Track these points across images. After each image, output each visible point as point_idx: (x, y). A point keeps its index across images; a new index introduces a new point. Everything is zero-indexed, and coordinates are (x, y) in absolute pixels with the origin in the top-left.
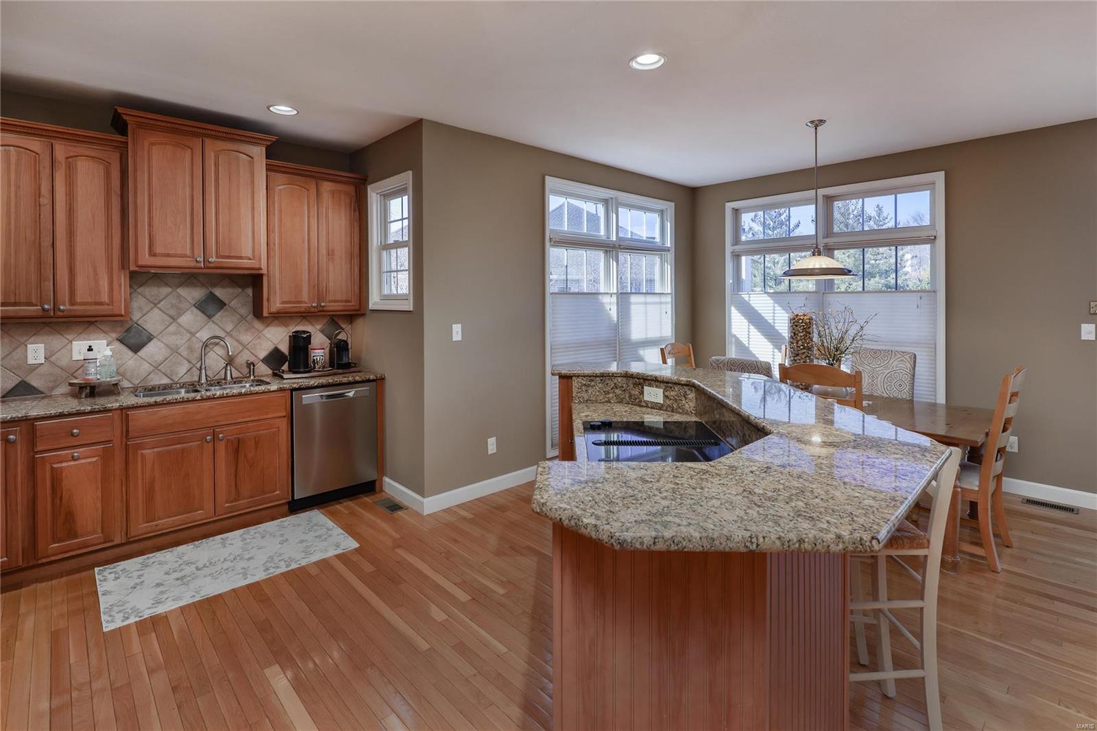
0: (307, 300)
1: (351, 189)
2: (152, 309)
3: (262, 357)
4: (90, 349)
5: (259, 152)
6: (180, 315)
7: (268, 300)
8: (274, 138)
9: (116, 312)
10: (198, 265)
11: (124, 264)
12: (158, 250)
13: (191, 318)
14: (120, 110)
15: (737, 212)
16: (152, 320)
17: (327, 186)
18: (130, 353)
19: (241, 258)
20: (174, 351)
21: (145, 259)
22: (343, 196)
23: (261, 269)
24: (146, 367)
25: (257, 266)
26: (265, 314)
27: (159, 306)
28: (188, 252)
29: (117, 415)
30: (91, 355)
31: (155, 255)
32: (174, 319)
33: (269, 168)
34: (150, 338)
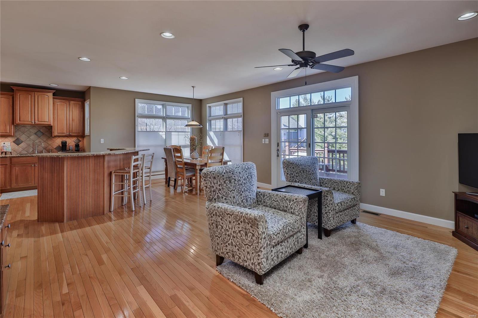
0: (66, 132)
1: (80, 103)
2: (23, 135)
3: (55, 148)
4: (4, 144)
5: (50, 95)
6: (30, 136)
7: (54, 132)
8: (55, 91)
9: (11, 135)
10: (32, 124)
11: (13, 123)
12: (21, 120)
13: (33, 137)
14: (11, 87)
15: (210, 107)
16: (23, 137)
17: (72, 102)
18: (17, 146)
19: (45, 122)
20: (29, 145)
21: (18, 121)
22: (77, 105)
23: (51, 124)
24: (21, 149)
25: (50, 124)
26: (53, 136)
27: (25, 134)
28: (30, 120)
29: (9, 159)
30: (4, 145)
31: (21, 121)
32: (29, 137)
33: (54, 98)
34: (22, 142)
